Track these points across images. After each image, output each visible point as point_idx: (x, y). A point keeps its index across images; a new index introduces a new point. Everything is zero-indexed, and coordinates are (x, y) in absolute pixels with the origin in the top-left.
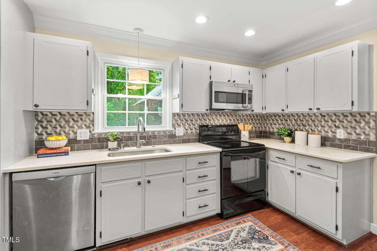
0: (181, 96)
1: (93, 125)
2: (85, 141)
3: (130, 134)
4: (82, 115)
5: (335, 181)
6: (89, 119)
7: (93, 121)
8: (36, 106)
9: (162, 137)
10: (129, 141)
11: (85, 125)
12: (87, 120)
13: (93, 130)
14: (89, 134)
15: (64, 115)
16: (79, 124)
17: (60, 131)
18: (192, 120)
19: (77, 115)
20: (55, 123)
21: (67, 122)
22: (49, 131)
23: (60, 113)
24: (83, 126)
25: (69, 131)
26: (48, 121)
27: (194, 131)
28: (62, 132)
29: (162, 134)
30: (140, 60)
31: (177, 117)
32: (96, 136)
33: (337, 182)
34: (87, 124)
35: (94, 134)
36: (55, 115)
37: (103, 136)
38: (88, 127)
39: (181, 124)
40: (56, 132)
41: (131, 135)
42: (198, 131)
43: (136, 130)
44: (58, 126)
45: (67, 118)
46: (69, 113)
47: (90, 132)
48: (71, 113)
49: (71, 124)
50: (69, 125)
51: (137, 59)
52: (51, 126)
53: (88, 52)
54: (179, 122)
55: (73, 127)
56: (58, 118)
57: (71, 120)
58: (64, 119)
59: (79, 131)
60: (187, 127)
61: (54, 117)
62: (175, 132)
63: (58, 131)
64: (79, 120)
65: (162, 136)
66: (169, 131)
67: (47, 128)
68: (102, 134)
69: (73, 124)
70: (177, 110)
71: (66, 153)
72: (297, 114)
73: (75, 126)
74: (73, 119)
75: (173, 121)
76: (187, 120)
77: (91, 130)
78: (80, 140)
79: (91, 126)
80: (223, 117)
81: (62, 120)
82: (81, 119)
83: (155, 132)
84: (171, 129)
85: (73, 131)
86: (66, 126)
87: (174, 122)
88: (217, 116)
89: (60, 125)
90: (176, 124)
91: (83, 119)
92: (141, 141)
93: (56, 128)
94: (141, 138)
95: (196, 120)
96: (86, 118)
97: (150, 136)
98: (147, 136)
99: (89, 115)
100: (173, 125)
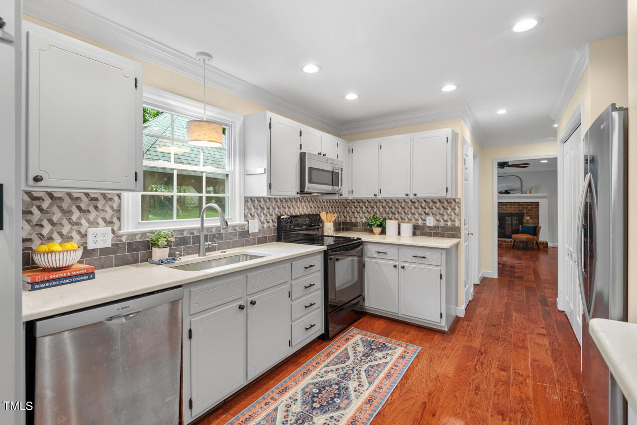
0: (269, 171)
1: (119, 219)
2: (104, 251)
3: (183, 234)
4: (96, 199)
5: (439, 269)
6: (112, 207)
7: (119, 211)
8: (38, 179)
9: (231, 237)
10: (182, 245)
11: (104, 219)
12: (108, 209)
13: (120, 229)
14: (111, 235)
15: (60, 199)
16: (92, 217)
17: (51, 232)
18: (268, 208)
19: (87, 200)
20: (38, 217)
21: (67, 213)
23: (50, 195)
24: (100, 221)
25: (70, 232)
27: (271, 224)
28: (55, 235)
29: (230, 231)
30: (207, 107)
31: (250, 204)
32: (124, 239)
33: (441, 270)
34: (108, 218)
35: (121, 236)
36: (38, 199)
37: (138, 239)
38: (109, 223)
39: (256, 215)
40: (41, 236)
41: (185, 234)
42: (276, 225)
44: (45, 223)
45: (65, 206)
46: (69, 194)
47: (113, 231)
48: (75, 195)
49: (74, 218)
50: (70, 220)
51: (202, 105)
53: (136, 80)
54: (253, 210)
55: (78, 224)
56: (45, 205)
57: (74, 209)
58: (60, 207)
59: (91, 231)
60: (263, 219)
61: (37, 203)
62: (248, 227)
63: (45, 232)
64: (91, 209)
65: (231, 233)
66: (240, 226)
68: (134, 235)
69: (79, 218)
71: (90, 275)
72: (391, 200)
73: (83, 221)
74: (79, 208)
75: (245, 209)
76: (263, 209)
77: (116, 228)
78: (93, 250)
79: (115, 220)
80: (303, 203)
81: (55, 209)
82: (96, 207)
84: (243, 222)
85: (79, 232)
86: (65, 222)
87: (247, 211)
88: (301, 202)
89: (50, 221)
90: (249, 215)
91: (100, 207)
92: (206, 243)
93: (42, 226)
94: (206, 238)
95: (274, 208)
96: (104, 205)
97: (214, 235)
98: (210, 235)
99: (111, 199)
100: (245, 216)
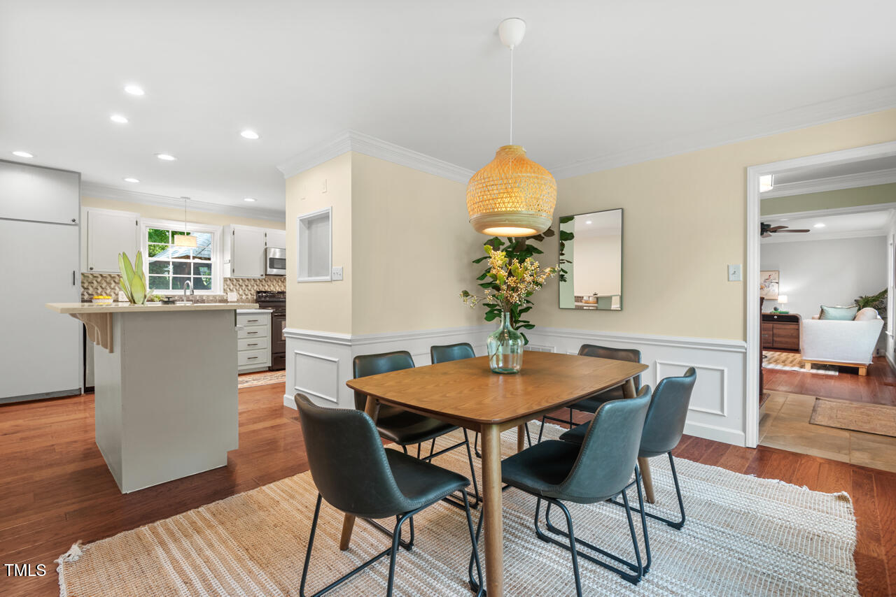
0: (232, 261)
8: (91, 269)
9: (211, 303)
15: (106, 277)
17: (102, 292)
18: (247, 286)
19: (118, 278)
20: (96, 285)
21: (109, 284)
22: (90, 292)
23: (101, 275)
25: (110, 293)
26: (89, 283)
27: (250, 296)
28: (103, 293)
29: (210, 299)
30: (188, 224)
31: (229, 282)
36: (95, 277)
39: (234, 290)
40: (97, 293)
41: (176, 298)
42: (255, 297)
43: (183, 293)
44: (99, 288)
45: (108, 280)
46: (110, 275)
48: (113, 276)
49: (112, 286)
50: (110, 287)
51: (184, 223)
52: (92, 287)
53: (137, 222)
54: (232, 287)
55: (114, 289)
56: (99, 280)
57: (112, 282)
58: (105, 281)
59: (120, 293)
60: (241, 292)
61: (96, 279)
62: (227, 298)
63: (99, 292)
66: (219, 296)
67: (88, 289)
69: (115, 286)
70: (228, 275)
73: (117, 288)
74: (114, 281)
75: (224, 286)
76: (241, 286)
83: (203, 296)
84: (222, 293)
85: (114, 293)
86: (108, 288)
87: (226, 286)
88: (278, 282)
89: (101, 287)
90: (229, 290)
95: (253, 286)
97: (197, 300)
100: (224, 290)
